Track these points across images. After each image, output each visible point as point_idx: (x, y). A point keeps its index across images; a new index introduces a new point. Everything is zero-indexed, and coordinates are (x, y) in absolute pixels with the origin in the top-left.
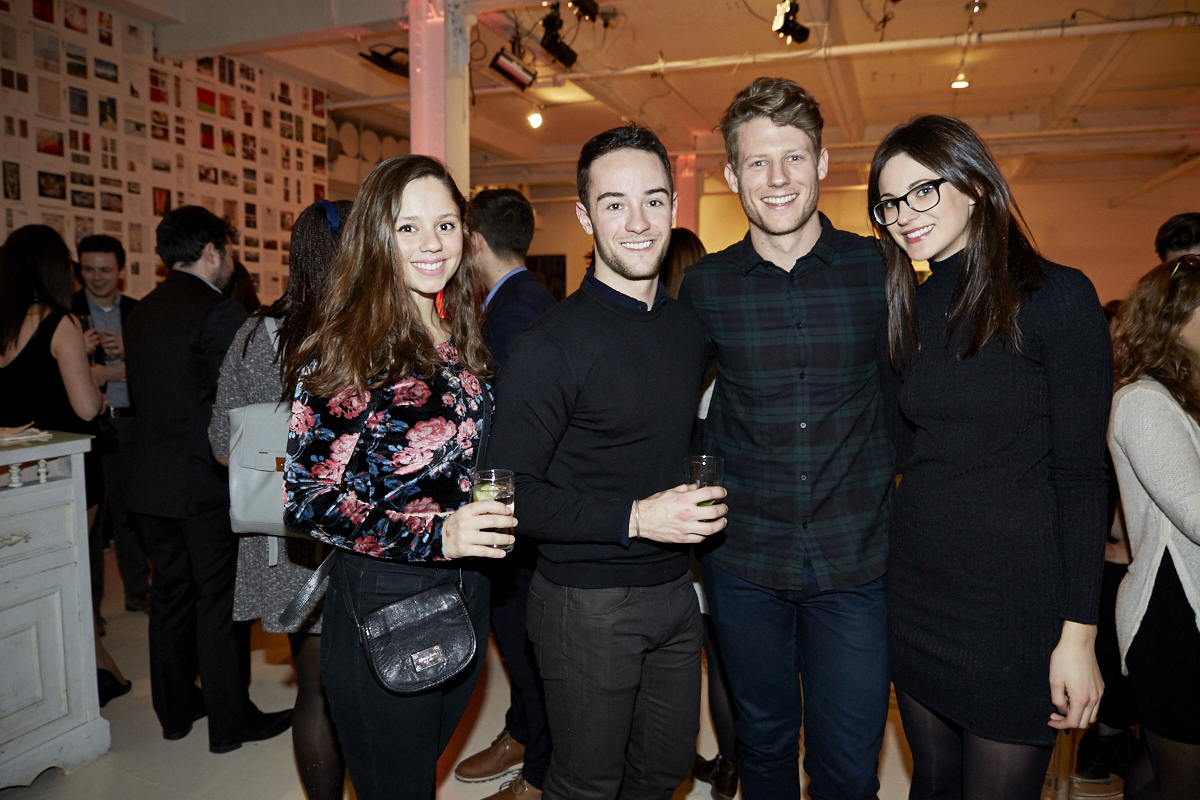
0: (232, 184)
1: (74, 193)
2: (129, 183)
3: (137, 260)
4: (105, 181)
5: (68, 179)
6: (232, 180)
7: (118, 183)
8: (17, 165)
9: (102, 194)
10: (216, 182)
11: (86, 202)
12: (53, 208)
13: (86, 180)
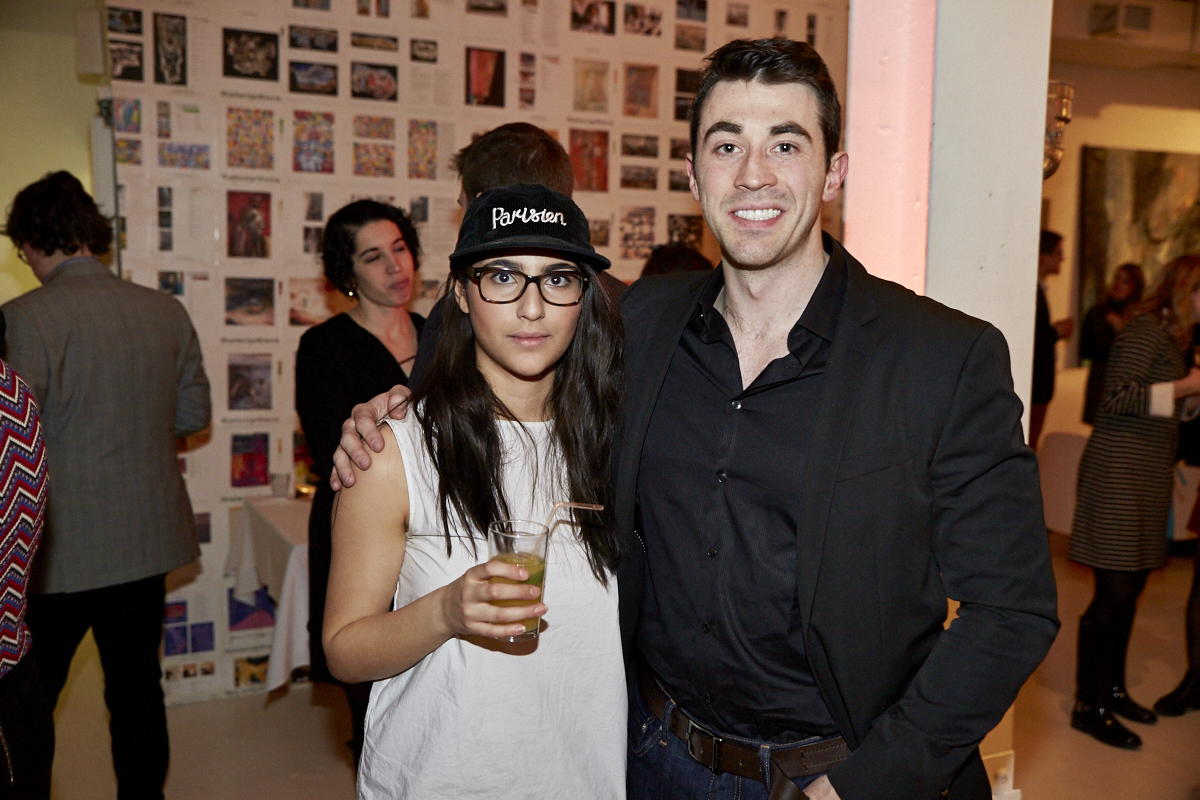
0: (649, 32)
1: (295, 65)
2: (413, 42)
3: (424, 193)
4: (360, 40)
5: (284, 41)
6: (648, 24)
7: (391, 43)
8: (183, 19)
9: (354, 66)
10: (610, 29)
11: (319, 83)
12: (252, 97)
13: (320, 41)
